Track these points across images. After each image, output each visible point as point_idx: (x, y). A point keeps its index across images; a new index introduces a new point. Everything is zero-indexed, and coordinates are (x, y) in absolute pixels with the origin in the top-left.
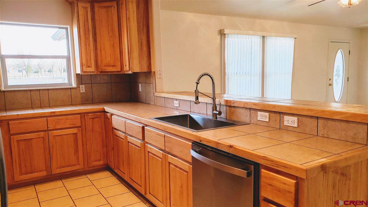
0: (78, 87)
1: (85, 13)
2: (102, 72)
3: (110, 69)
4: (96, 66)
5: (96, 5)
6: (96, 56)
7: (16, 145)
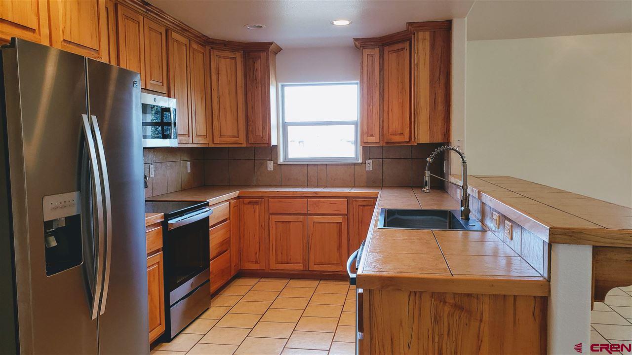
0: (364, 163)
1: (371, 63)
2: (387, 143)
3: (397, 139)
4: (382, 135)
5: (386, 49)
6: (383, 121)
7: (274, 226)
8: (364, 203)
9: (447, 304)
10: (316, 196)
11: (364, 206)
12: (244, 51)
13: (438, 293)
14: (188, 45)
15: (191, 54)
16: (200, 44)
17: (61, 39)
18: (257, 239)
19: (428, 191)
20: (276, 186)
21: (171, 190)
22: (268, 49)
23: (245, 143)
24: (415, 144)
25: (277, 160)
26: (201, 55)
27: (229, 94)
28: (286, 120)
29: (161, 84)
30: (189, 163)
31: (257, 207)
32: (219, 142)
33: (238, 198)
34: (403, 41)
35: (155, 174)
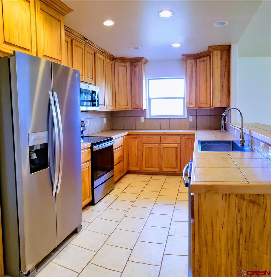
0: (188, 118)
1: (191, 67)
2: (199, 107)
3: (204, 105)
4: (197, 103)
5: (198, 60)
6: (197, 97)
7: (145, 149)
8: (188, 138)
9: (246, 200)
10: (165, 134)
11: (188, 139)
12: (130, 62)
13: (240, 194)
14: (104, 60)
15: (106, 65)
16: (110, 60)
17: (42, 55)
18: (137, 156)
19: (223, 131)
20: (146, 130)
21: (97, 131)
22: (141, 60)
23: (130, 108)
24: (213, 108)
25: (146, 117)
26: (110, 65)
27: (123, 84)
28: (150, 97)
29: (92, 79)
30: (105, 119)
31: (136, 140)
32: (118, 108)
33: (127, 135)
34: (206, 56)
35: (89, 124)
